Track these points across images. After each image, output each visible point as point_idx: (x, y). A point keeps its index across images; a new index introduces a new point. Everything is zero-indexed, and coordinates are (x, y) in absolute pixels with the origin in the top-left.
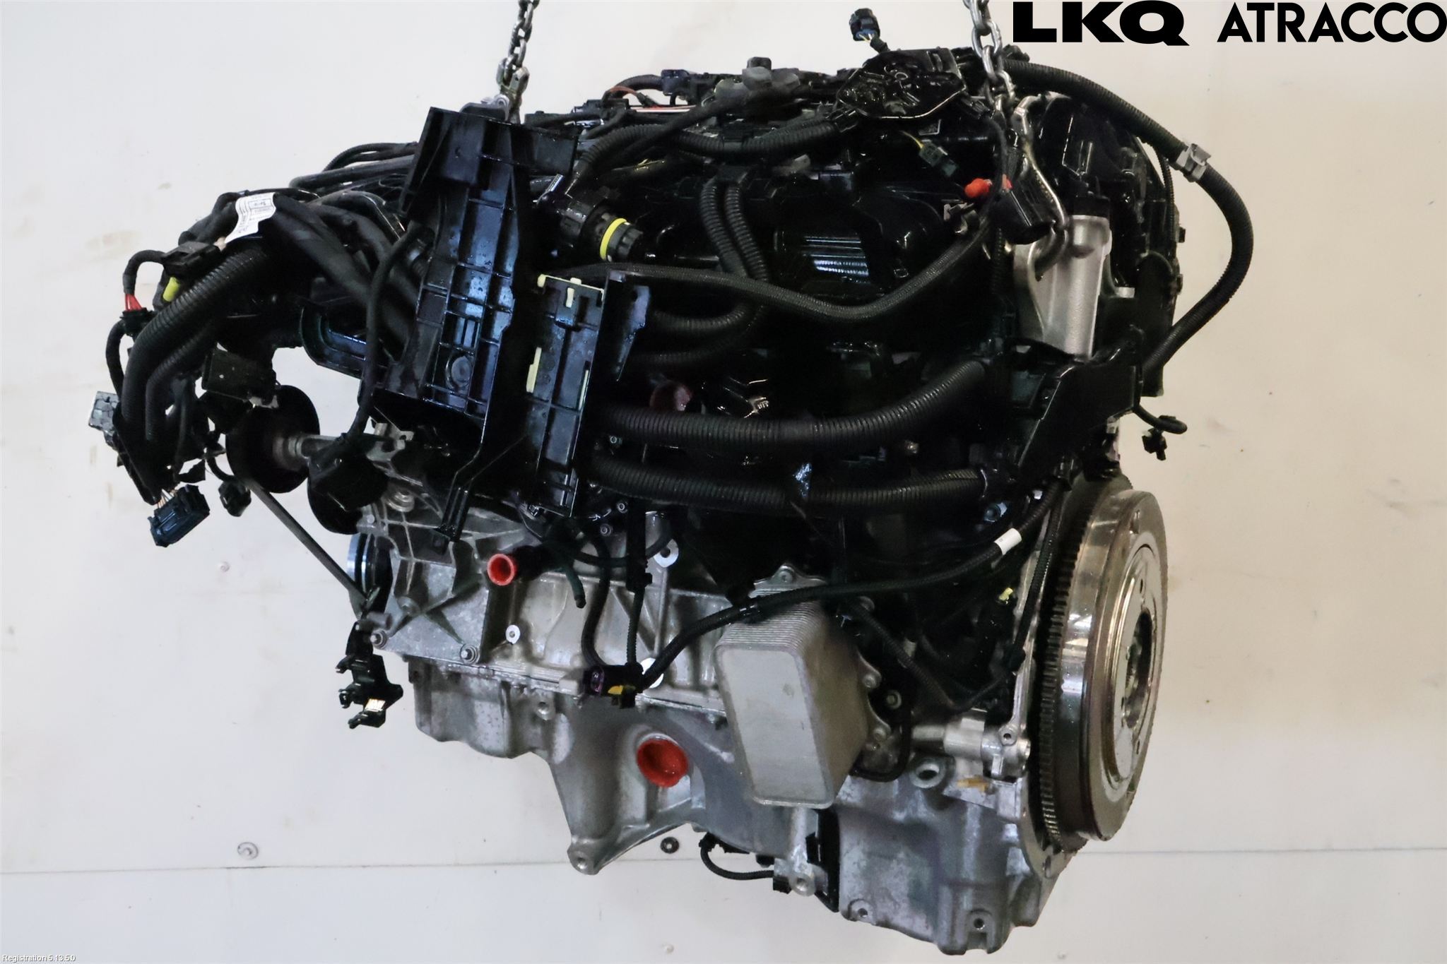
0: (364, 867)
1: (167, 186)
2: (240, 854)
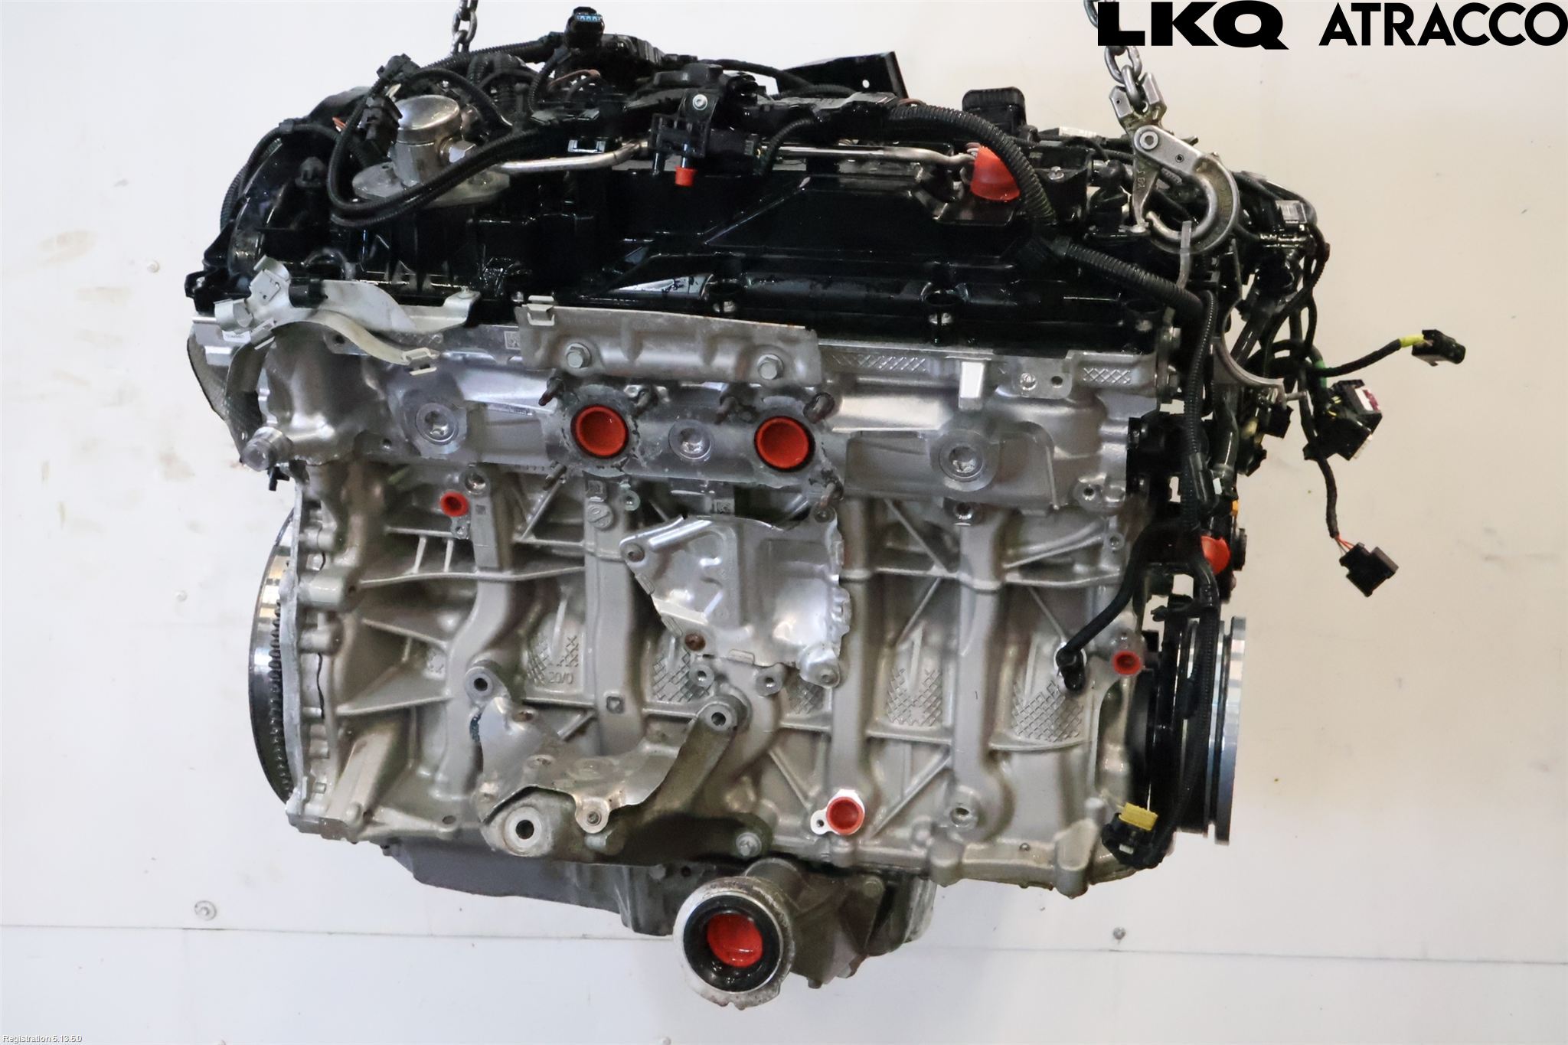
1: (123, 183)
2: (197, 913)
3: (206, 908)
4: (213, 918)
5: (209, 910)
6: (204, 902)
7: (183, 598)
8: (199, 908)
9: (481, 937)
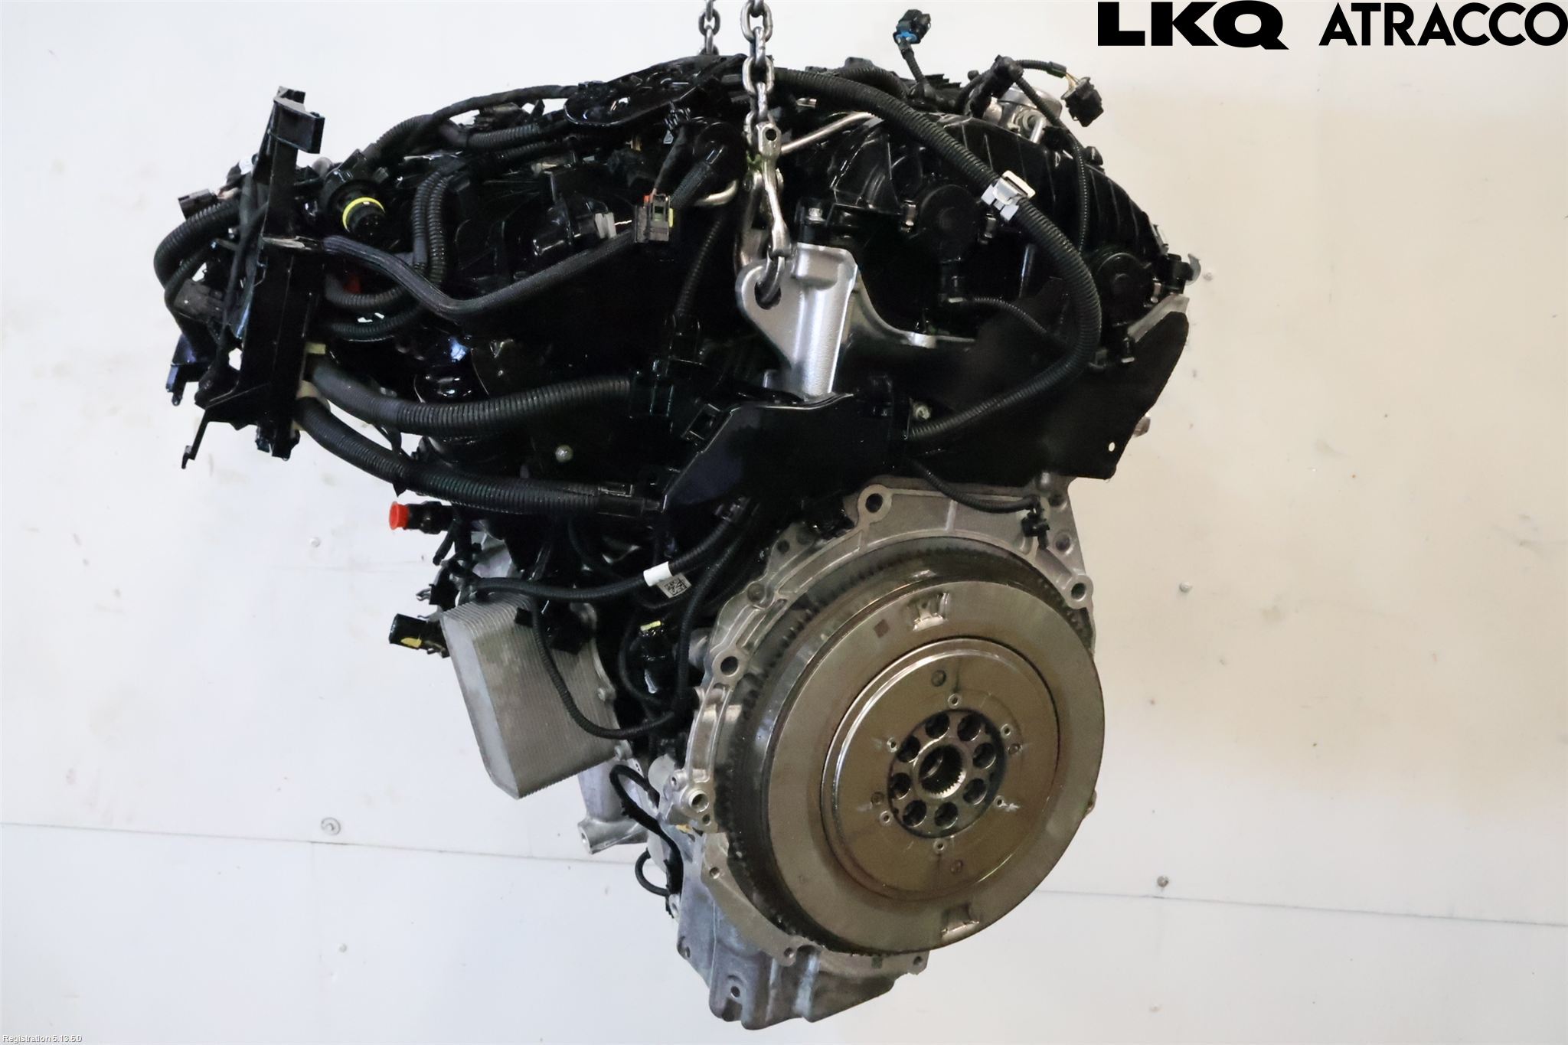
0: (441, 852)
2: (323, 828)
3: (331, 825)
4: (337, 833)
5: (334, 827)
6: (331, 818)
8: (324, 825)
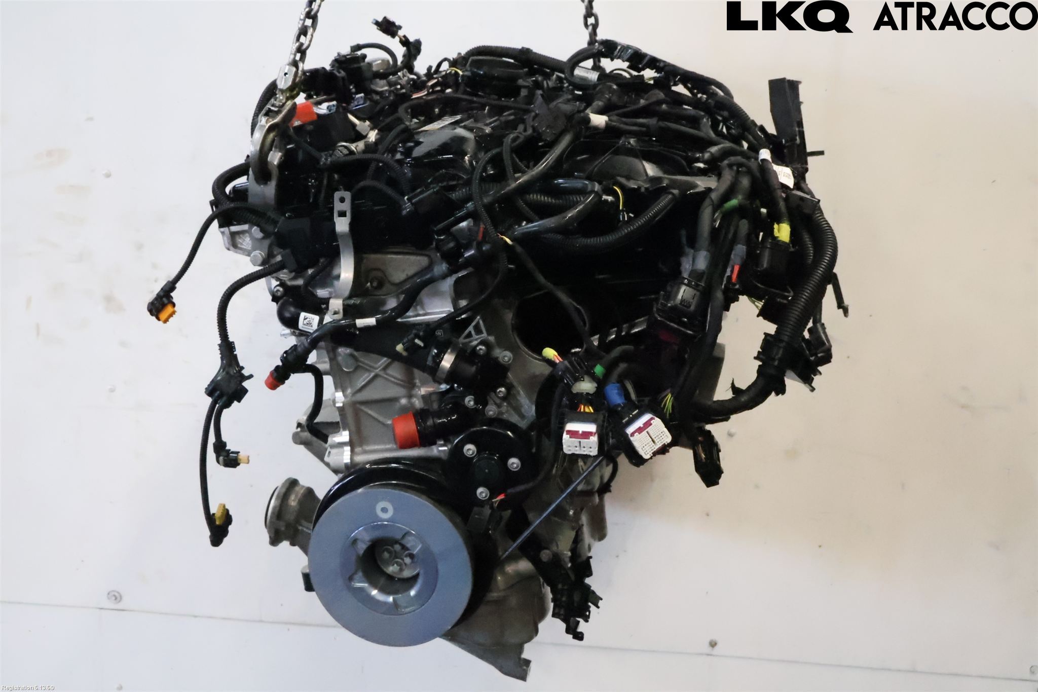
1: (91, 119)
2: (109, 599)
3: (115, 596)
4: (120, 601)
5: (116, 597)
6: (114, 591)
7: (112, 390)
8: (110, 595)
9: (294, 624)
